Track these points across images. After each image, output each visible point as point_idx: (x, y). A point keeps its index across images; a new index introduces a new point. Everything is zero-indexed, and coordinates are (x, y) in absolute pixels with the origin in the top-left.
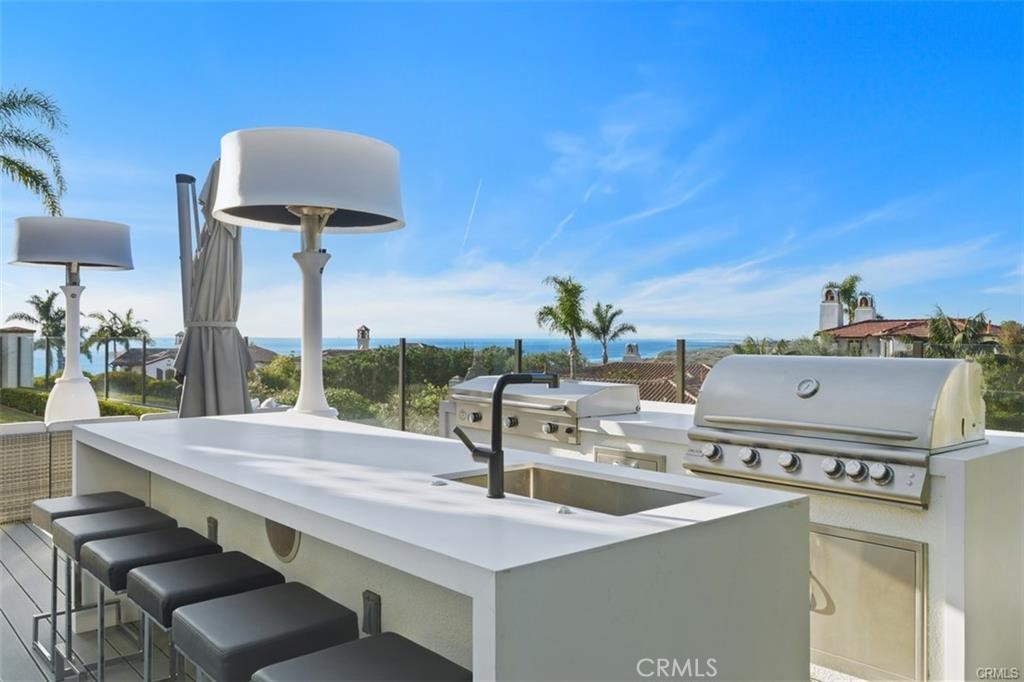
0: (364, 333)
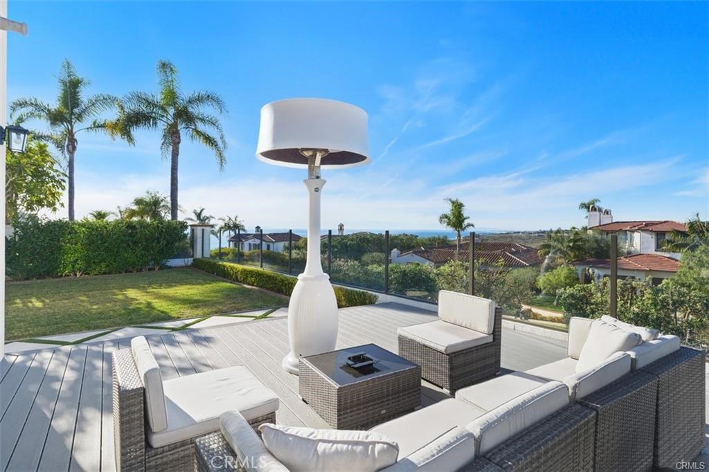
0: (341, 227)
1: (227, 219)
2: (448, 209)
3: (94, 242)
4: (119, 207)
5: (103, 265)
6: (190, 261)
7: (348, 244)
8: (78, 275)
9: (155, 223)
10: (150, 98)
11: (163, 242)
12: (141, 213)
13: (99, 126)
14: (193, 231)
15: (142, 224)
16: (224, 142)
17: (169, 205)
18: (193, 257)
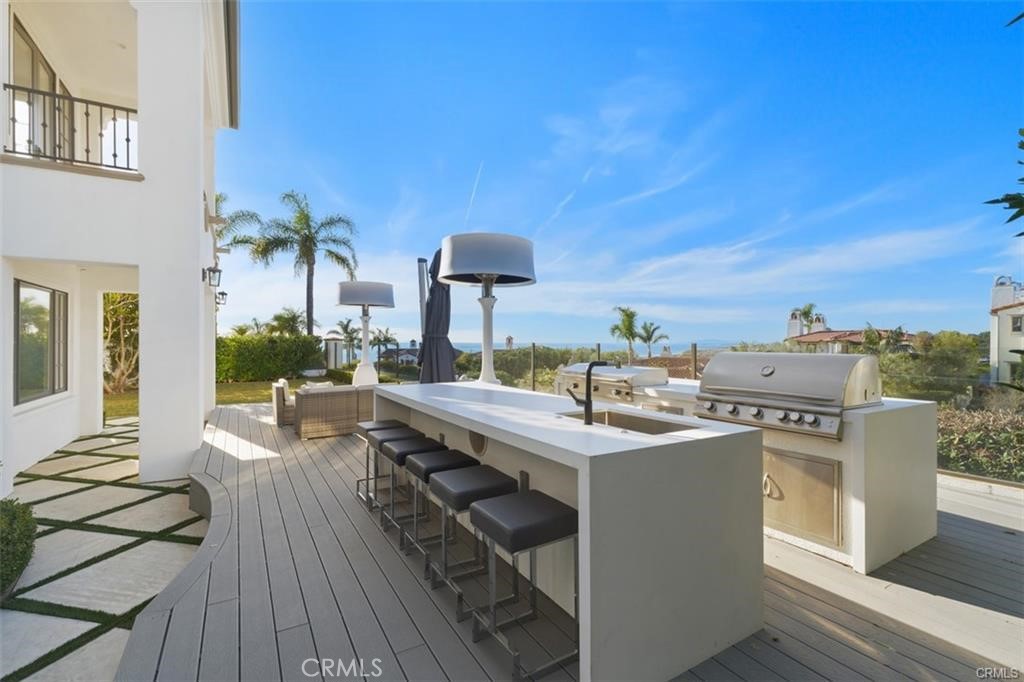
1: (377, 332)
2: (618, 319)
3: (243, 354)
4: (255, 319)
5: (250, 374)
6: (324, 372)
7: (509, 359)
8: (230, 381)
9: (293, 337)
10: (287, 224)
11: (299, 354)
12: (281, 328)
13: (239, 242)
14: (327, 345)
15: (281, 338)
16: (355, 261)
17: (306, 320)
18: (326, 368)
